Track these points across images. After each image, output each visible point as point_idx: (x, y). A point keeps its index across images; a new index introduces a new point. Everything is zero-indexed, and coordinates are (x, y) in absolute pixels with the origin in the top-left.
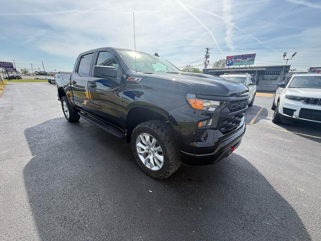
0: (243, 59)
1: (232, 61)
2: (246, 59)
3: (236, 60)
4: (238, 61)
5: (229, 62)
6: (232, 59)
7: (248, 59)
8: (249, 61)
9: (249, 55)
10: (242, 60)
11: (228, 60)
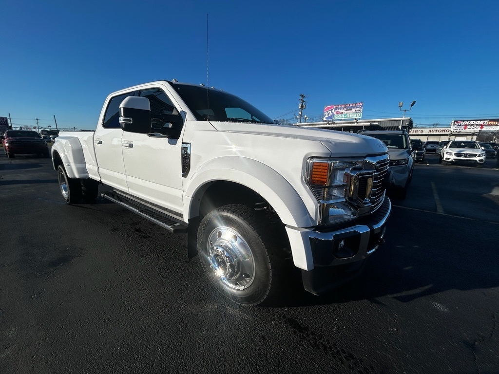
0: (346, 110)
1: (332, 113)
2: (351, 110)
3: (337, 112)
4: (341, 113)
5: (329, 114)
6: (332, 110)
7: (354, 110)
8: (354, 112)
9: (354, 105)
10: (346, 112)
11: (327, 112)
